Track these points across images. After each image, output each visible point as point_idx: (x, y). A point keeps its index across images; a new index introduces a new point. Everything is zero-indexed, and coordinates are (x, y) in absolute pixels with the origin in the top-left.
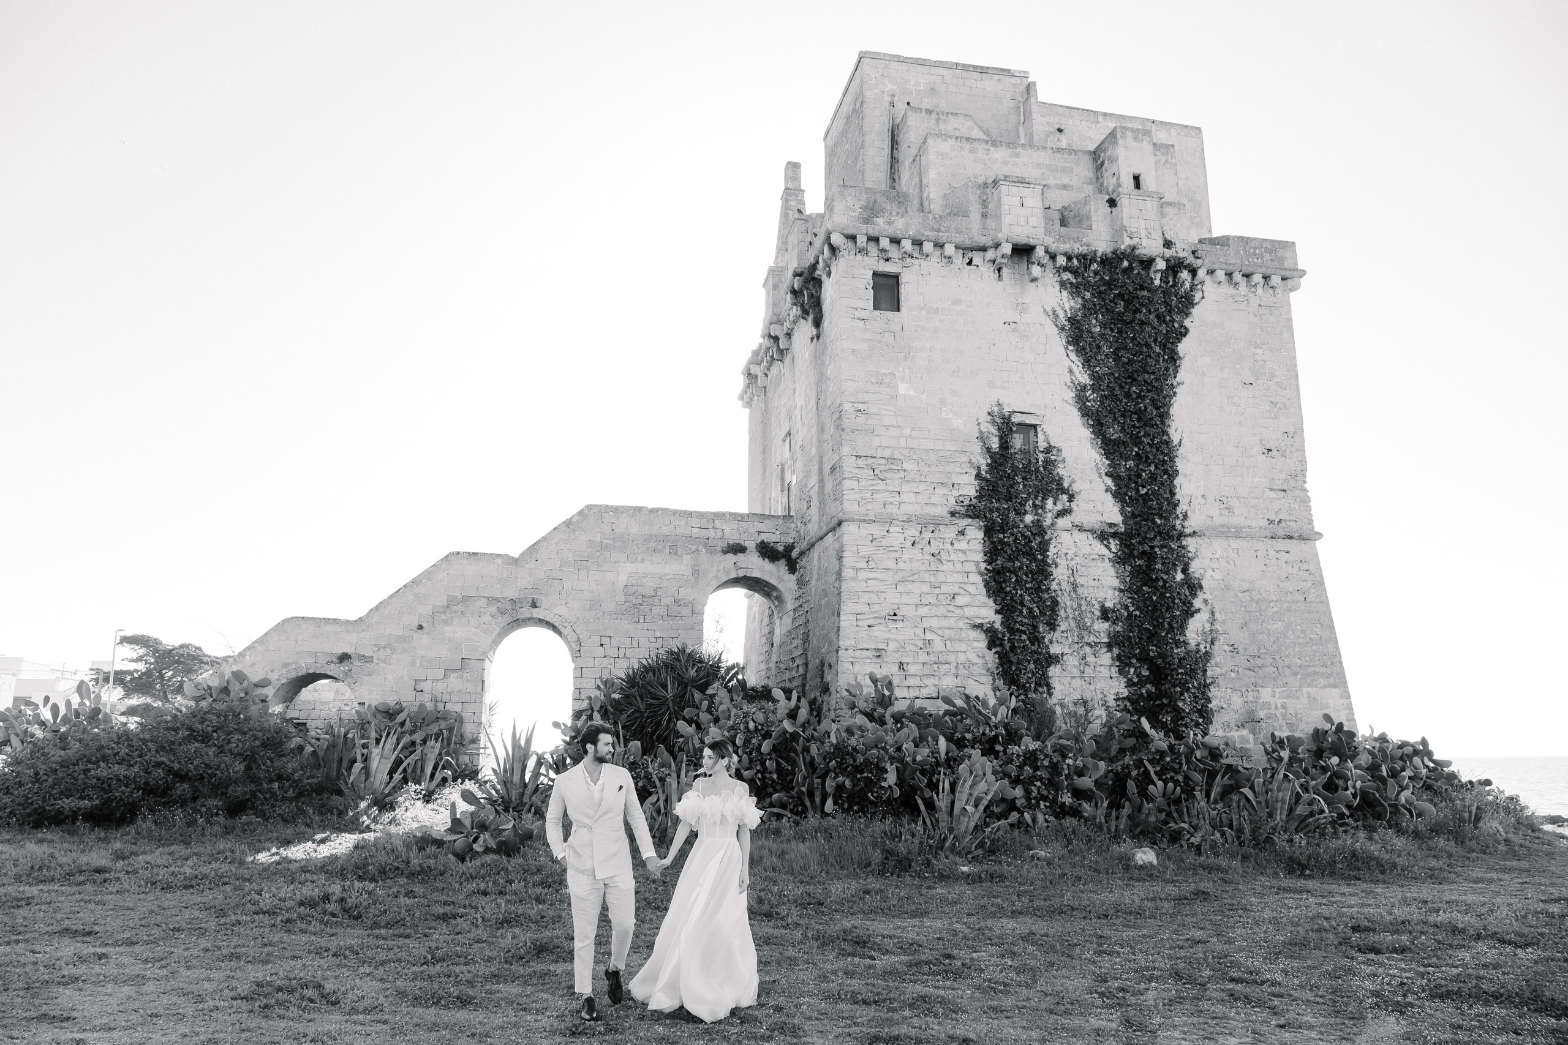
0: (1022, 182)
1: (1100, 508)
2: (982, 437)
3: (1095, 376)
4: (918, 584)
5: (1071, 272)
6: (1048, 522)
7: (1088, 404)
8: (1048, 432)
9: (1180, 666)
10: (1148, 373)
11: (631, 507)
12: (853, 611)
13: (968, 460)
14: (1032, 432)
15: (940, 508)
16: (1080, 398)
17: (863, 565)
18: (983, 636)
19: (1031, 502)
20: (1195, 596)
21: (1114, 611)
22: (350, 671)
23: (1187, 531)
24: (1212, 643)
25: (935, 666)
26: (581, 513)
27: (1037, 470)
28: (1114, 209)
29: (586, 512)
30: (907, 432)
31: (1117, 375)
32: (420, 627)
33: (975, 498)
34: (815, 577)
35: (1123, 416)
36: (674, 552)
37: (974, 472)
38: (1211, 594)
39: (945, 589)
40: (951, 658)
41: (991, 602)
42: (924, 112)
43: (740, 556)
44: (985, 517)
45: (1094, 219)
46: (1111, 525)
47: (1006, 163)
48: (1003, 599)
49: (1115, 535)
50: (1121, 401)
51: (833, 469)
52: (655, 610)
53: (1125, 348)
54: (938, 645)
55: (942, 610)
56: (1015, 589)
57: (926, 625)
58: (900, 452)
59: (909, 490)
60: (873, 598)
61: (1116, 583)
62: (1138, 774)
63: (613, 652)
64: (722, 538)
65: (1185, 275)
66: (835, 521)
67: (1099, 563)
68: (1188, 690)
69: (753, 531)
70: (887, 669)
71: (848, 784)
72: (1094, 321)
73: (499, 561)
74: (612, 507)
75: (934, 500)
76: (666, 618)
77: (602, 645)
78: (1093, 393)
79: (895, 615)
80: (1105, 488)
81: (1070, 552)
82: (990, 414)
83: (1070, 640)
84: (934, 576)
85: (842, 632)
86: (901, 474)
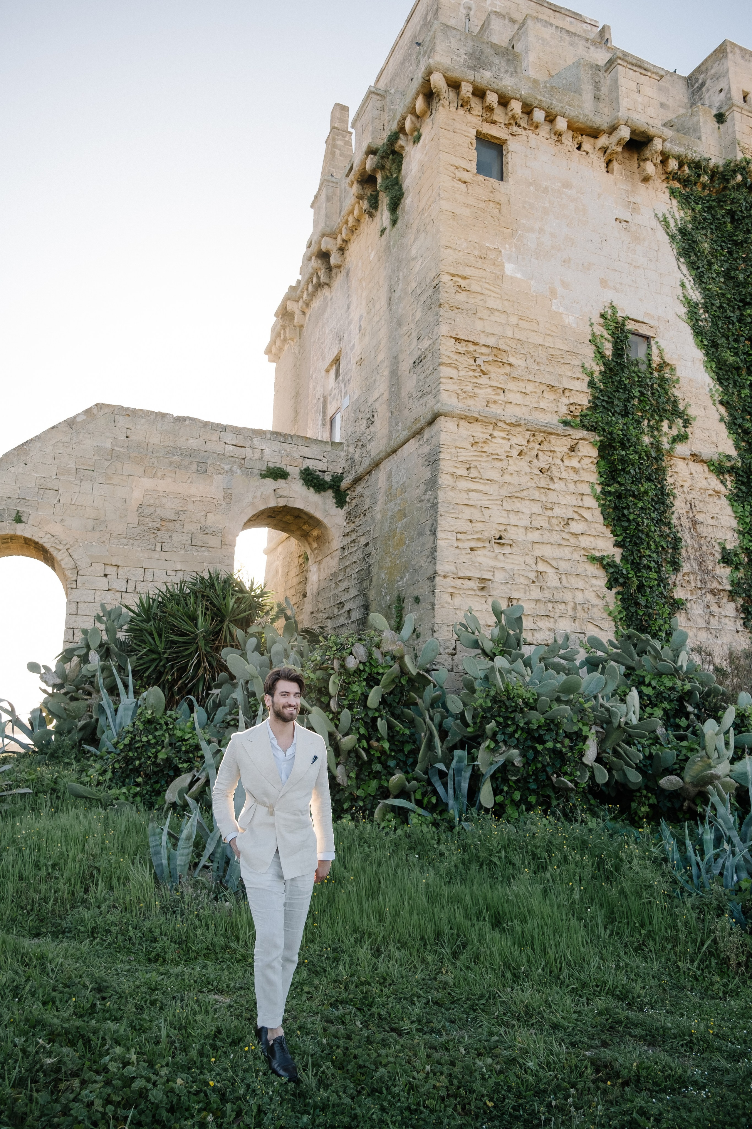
0: (638, 67)
1: (714, 439)
2: (595, 341)
3: (706, 295)
4: (527, 502)
5: (679, 181)
6: (665, 446)
7: (700, 323)
8: (662, 347)
11: (152, 412)
12: (452, 529)
13: (580, 364)
14: (646, 344)
15: (549, 415)
16: (692, 316)
17: (464, 472)
18: (601, 573)
19: (646, 422)
21: (735, 555)
25: (550, 605)
26: (88, 412)
27: (653, 387)
28: (723, 124)
29: (95, 411)
30: (514, 320)
33: (589, 408)
34: (381, 501)
35: (735, 340)
36: (202, 470)
37: (587, 379)
39: (558, 511)
40: (568, 596)
41: (609, 532)
43: (281, 482)
44: (604, 430)
45: (703, 130)
46: (728, 457)
48: (625, 529)
49: (732, 470)
52: (177, 538)
54: (552, 579)
55: (555, 537)
57: (538, 553)
58: (506, 343)
59: (515, 389)
60: (476, 515)
61: (734, 523)
63: (120, 585)
64: (261, 459)
66: (424, 420)
67: (717, 500)
69: (296, 455)
72: (704, 237)
74: (128, 409)
75: (544, 405)
76: (189, 548)
77: (106, 576)
78: (705, 312)
79: (500, 538)
80: (719, 417)
81: (686, 485)
82: (602, 316)
83: (693, 585)
84: (546, 496)
85: (439, 554)
86: (507, 369)
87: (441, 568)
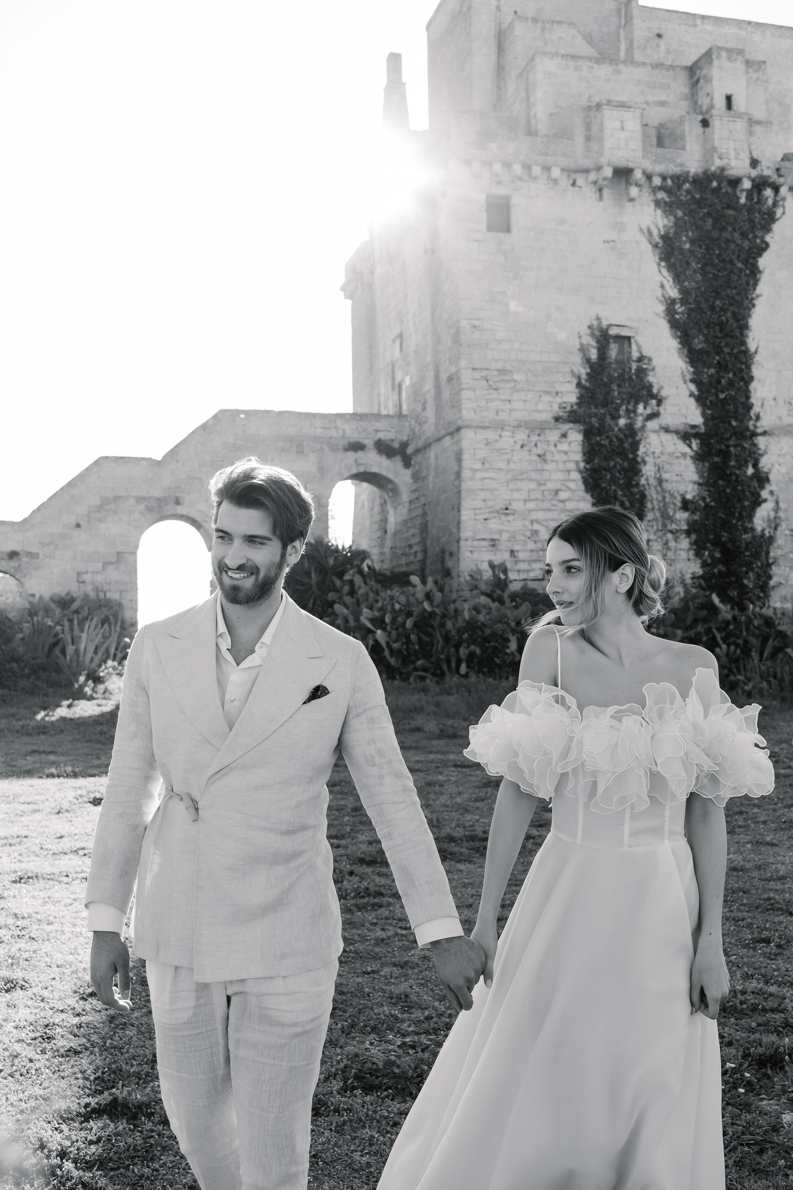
0: (623, 105)
1: (684, 411)
2: (583, 349)
3: (683, 291)
4: (527, 481)
5: (665, 191)
6: (639, 424)
7: (677, 316)
8: (641, 343)
9: (747, 549)
10: (730, 287)
11: (260, 411)
12: (471, 507)
13: (570, 370)
14: (626, 344)
15: (545, 414)
16: (670, 312)
17: (479, 466)
19: (624, 407)
20: (762, 487)
21: (692, 502)
22: (19, 566)
23: (759, 431)
24: (776, 528)
25: (541, 553)
26: (215, 417)
27: (630, 378)
28: (707, 130)
29: (220, 416)
30: (517, 345)
31: (703, 289)
32: (78, 526)
33: (577, 404)
34: (432, 474)
35: (707, 327)
36: (300, 452)
37: (575, 381)
38: (777, 486)
39: (550, 486)
41: (588, 497)
42: (530, 21)
43: (360, 454)
44: (585, 421)
45: (688, 139)
46: (693, 427)
47: (608, 80)
48: (599, 494)
49: (696, 435)
50: (706, 313)
51: (450, 379)
53: (712, 264)
54: (543, 535)
55: (547, 505)
56: (609, 485)
57: (534, 516)
58: (511, 364)
59: (519, 398)
60: (489, 495)
61: (695, 477)
62: (708, 640)
64: (343, 437)
65: (768, 192)
66: (453, 427)
67: (682, 461)
68: (752, 569)
69: (371, 430)
70: (501, 557)
71: (478, 651)
72: (684, 239)
73: (144, 463)
74: (242, 411)
75: (540, 407)
78: (682, 305)
79: (507, 509)
80: (688, 393)
81: (658, 451)
82: (589, 327)
83: (655, 528)
84: (541, 474)
85: (462, 525)
86: (512, 384)
87: (464, 535)
